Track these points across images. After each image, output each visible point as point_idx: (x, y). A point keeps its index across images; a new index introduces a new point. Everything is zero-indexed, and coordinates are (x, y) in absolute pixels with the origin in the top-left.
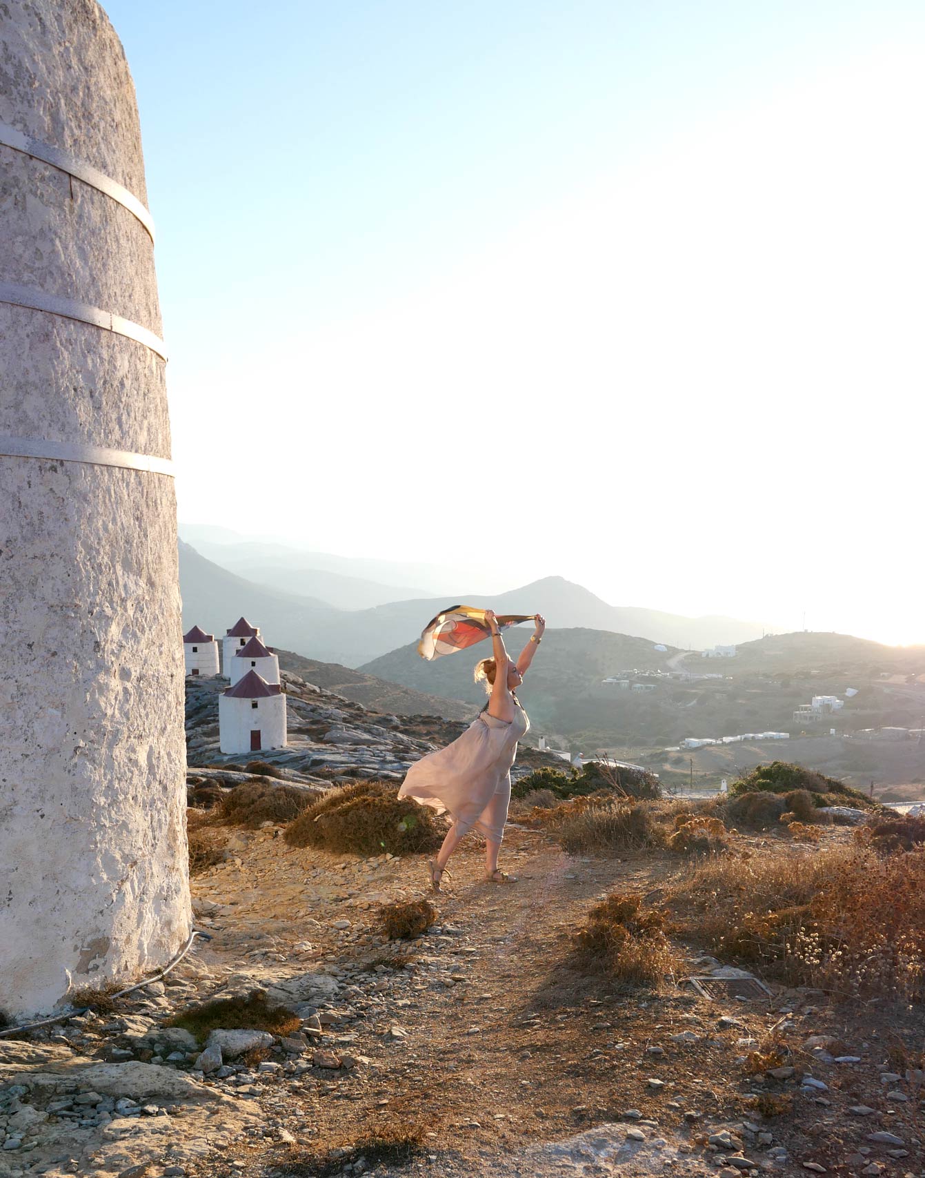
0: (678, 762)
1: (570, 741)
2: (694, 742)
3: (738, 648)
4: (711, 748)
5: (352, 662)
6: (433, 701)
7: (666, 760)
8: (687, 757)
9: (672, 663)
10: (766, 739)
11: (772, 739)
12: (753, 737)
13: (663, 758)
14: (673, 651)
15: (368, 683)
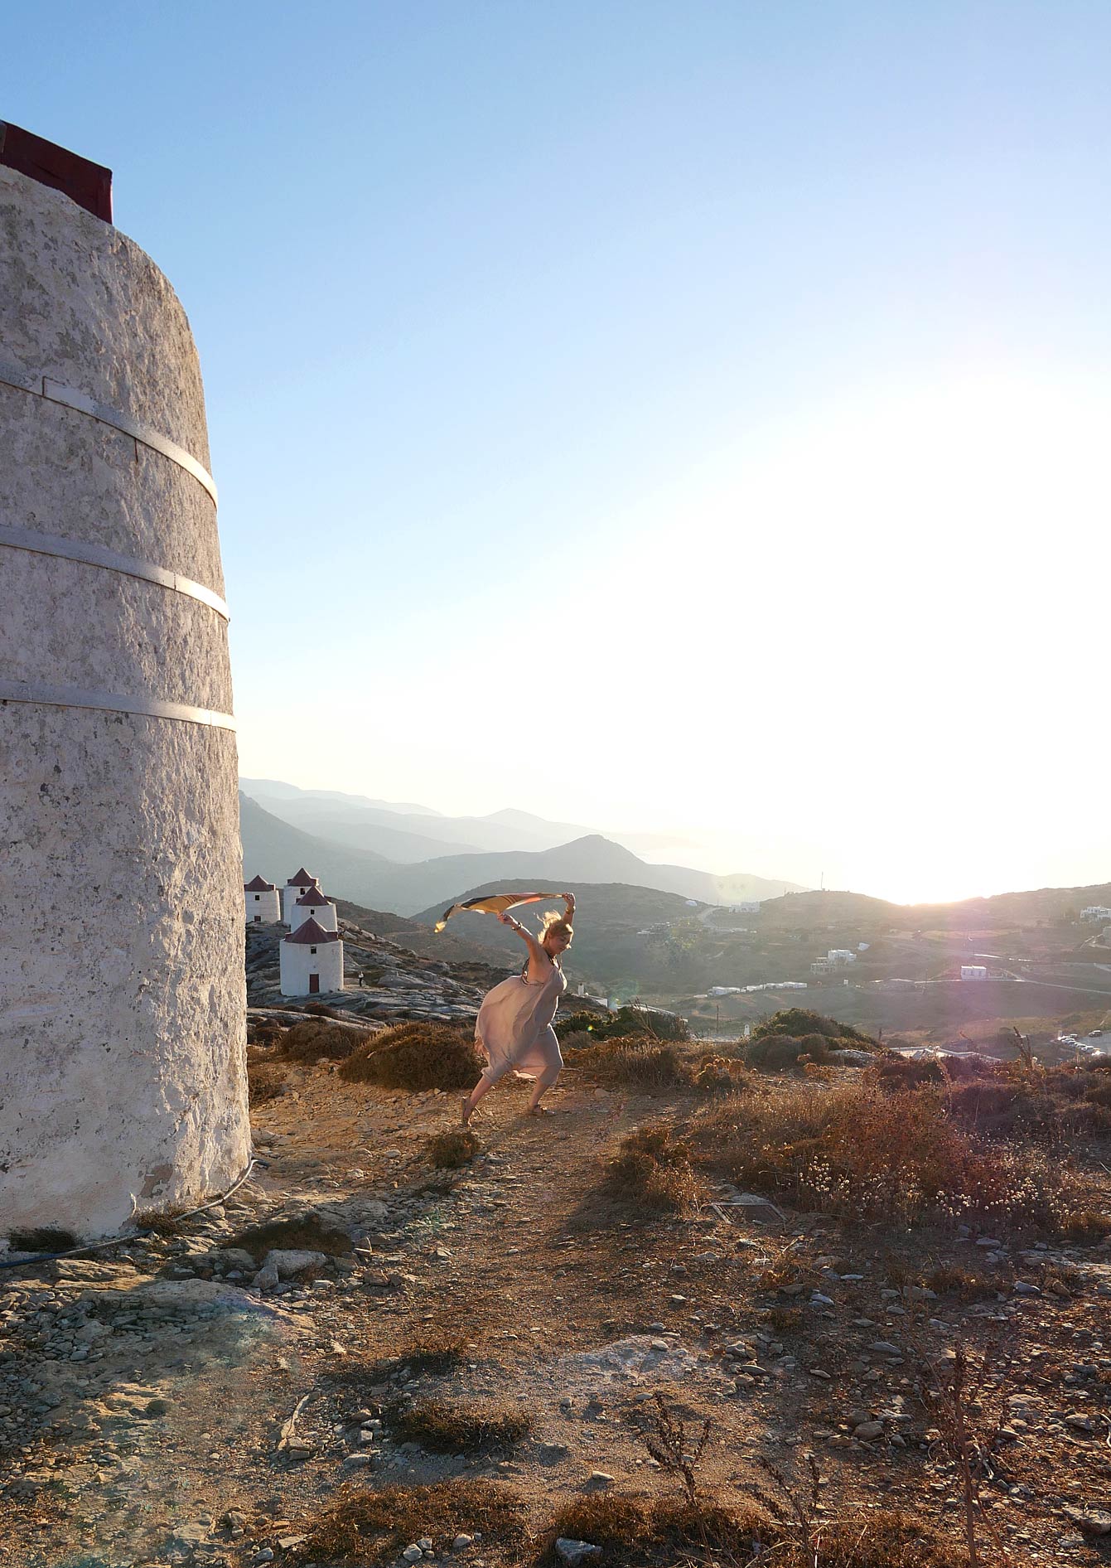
0: (705, 1008)
1: (607, 988)
2: (721, 989)
3: (762, 904)
4: (737, 996)
5: (405, 913)
6: (480, 949)
7: (694, 1006)
8: (714, 1003)
9: (702, 917)
10: (785, 988)
11: (791, 988)
12: (774, 987)
13: (693, 1004)
14: (703, 906)
15: (420, 932)
